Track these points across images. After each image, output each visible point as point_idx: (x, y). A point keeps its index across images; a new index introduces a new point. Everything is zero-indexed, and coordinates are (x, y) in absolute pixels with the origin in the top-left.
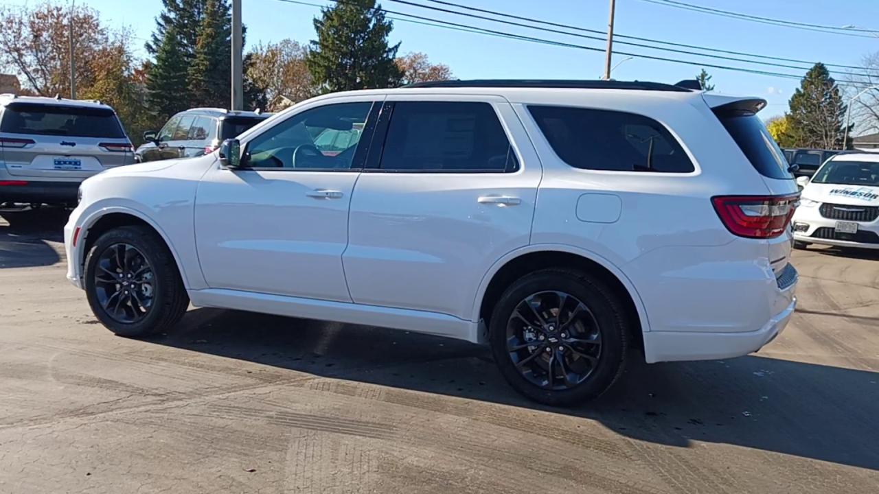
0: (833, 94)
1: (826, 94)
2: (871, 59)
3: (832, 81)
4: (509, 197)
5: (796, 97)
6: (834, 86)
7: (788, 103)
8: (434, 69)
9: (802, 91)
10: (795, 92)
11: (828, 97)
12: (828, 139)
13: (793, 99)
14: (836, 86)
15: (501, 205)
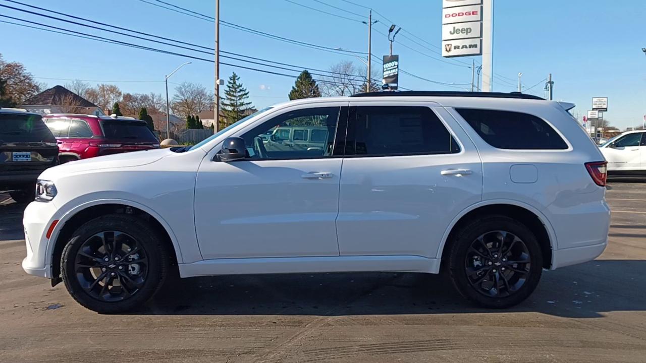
0: (316, 91)
1: (311, 91)
2: (335, 69)
3: (314, 81)
4: (465, 170)
5: (293, 92)
6: (316, 85)
7: (288, 97)
8: (9, 66)
9: (296, 88)
10: (292, 89)
11: (312, 92)
12: (316, 120)
13: (291, 93)
14: (317, 85)
15: (459, 175)
